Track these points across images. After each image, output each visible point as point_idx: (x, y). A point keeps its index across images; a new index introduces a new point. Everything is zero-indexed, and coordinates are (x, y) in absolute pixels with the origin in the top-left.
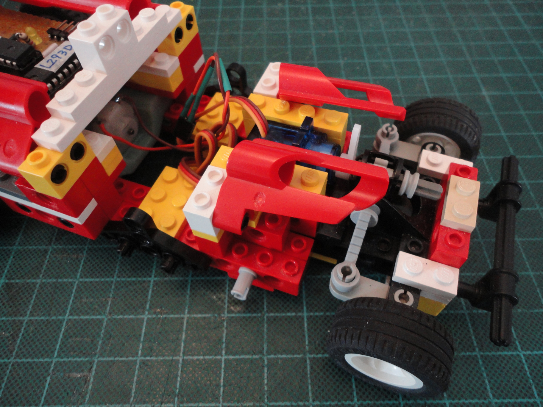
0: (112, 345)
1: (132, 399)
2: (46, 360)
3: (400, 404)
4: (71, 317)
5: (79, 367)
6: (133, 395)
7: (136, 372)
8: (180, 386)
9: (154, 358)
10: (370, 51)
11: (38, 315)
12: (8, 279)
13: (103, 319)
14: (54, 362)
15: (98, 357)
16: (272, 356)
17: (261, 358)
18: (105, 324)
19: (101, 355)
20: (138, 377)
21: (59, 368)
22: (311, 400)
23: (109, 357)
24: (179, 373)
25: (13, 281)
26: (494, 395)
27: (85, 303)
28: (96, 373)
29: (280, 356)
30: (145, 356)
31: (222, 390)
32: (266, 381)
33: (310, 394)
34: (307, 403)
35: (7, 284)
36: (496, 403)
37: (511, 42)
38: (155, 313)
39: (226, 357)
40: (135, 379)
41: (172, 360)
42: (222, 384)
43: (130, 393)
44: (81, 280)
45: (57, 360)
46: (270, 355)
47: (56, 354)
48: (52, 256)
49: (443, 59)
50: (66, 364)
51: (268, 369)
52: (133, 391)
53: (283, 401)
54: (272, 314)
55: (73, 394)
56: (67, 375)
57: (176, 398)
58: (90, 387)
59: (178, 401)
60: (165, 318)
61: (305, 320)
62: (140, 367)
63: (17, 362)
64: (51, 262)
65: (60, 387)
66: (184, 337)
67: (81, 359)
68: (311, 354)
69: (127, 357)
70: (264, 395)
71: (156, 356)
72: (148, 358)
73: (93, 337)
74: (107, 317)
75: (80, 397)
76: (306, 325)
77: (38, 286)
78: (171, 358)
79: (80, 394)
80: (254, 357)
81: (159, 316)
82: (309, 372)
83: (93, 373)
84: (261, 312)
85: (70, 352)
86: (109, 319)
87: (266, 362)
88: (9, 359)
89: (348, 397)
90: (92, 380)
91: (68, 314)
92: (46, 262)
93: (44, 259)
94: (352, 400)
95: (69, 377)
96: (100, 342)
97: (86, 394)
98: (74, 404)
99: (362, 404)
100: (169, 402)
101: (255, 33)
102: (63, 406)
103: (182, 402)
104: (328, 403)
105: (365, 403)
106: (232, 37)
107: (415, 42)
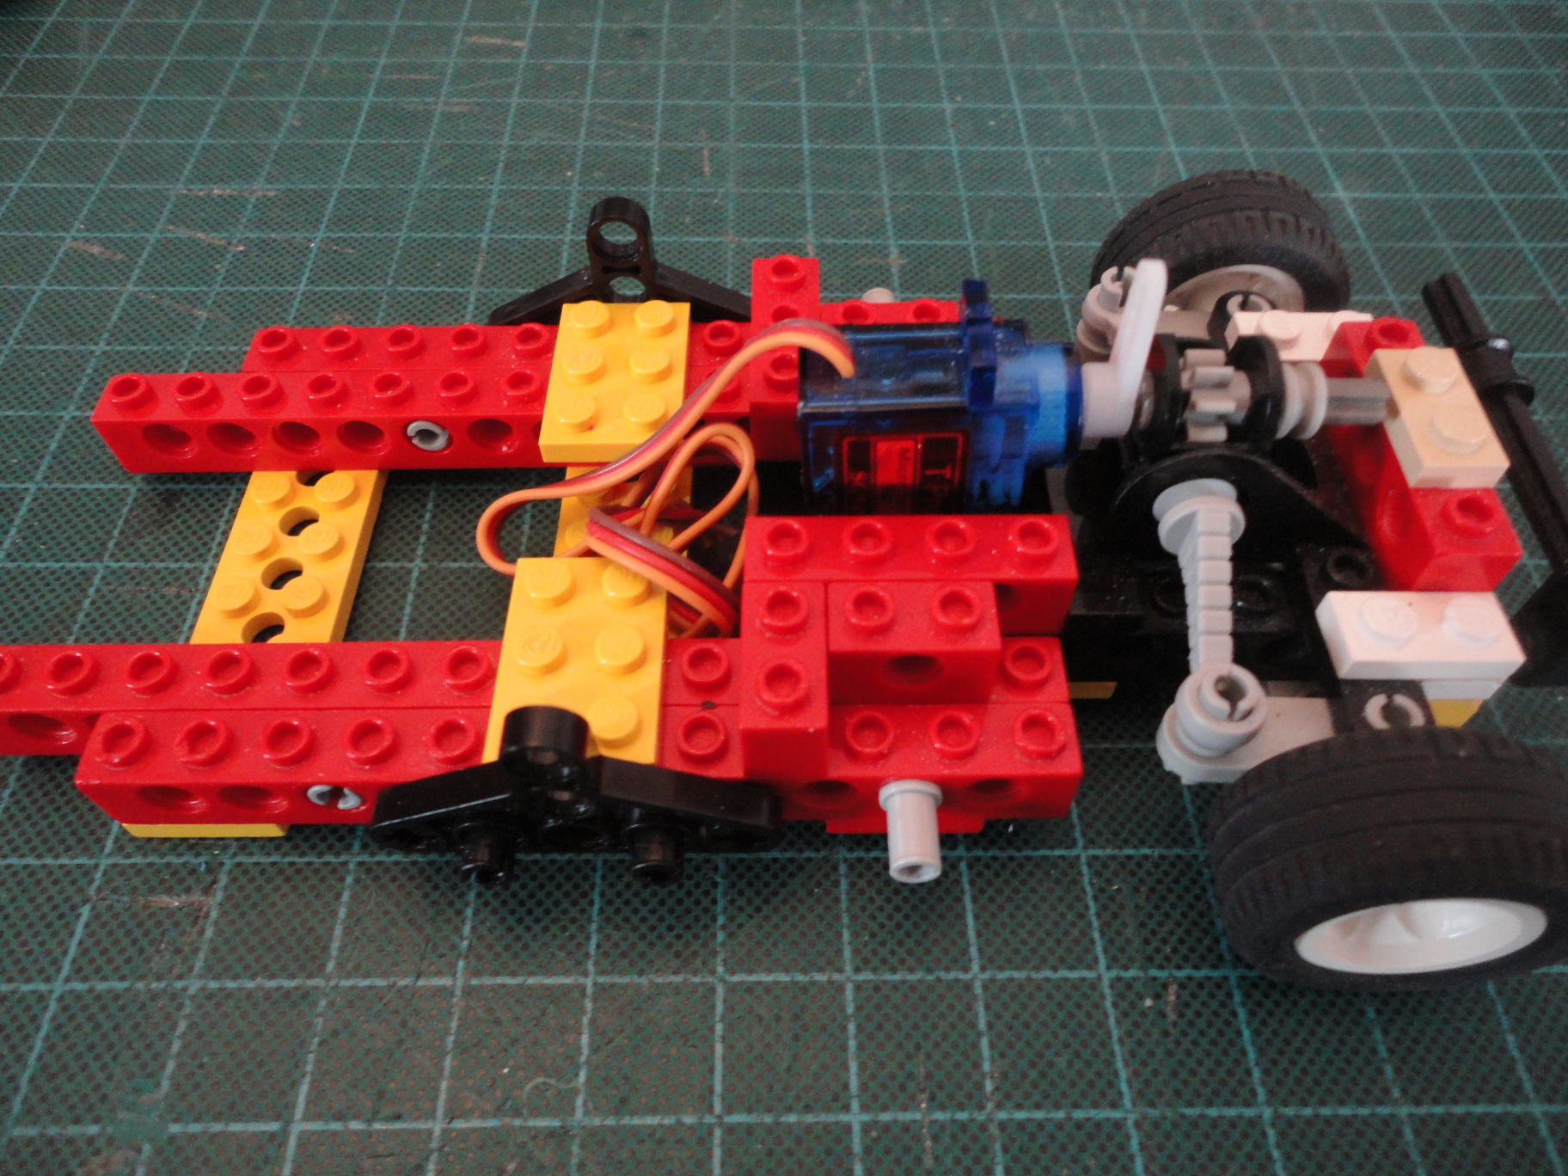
1: (330, 966)
2: (79, 860)
3: (1099, 978)
5: (176, 880)
6: (334, 953)
7: (346, 895)
8: (474, 931)
10: (1027, 83)
14: (102, 868)
15: (235, 855)
16: (741, 855)
17: (707, 860)
20: (351, 909)
21: (118, 882)
22: (848, 968)
23: (268, 851)
28: (228, 896)
30: (372, 853)
31: (593, 941)
32: (721, 919)
33: (847, 953)
34: (836, 977)
37: (1414, 69)
39: (608, 857)
40: (342, 913)
42: (594, 926)
43: (326, 950)
45: (112, 861)
47: (109, 845)
48: (105, 589)
49: (1228, 106)
50: (139, 872)
52: (336, 944)
53: (769, 971)
55: (158, 951)
56: (142, 900)
57: (461, 964)
58: (209, 933)
59: (466, 968)
62: (357, 881)
64: (100, 603)
65: (120, 933)
67: (183, 859)
68: (851, 850)
69: (320, 854)
70: (714, 954)
72: (381, 858)
75: (178, 958)
79: (178, 951)
82: (844, 897)
83: (219, 896)
87: (722, 868)
89: (955, 961)
90: (214, 914)
92: (87, 603)
93: (79, 596)
94: (966, 969)
97: (196, 951)
98: (159, 978)
99: (993, 980)
100: (439, 974)
101: (704, 28)
102: (125, 984)
103: (477, 973)
104: (897, 977)
105: (1002, 976)
106: (641, 36)
107: (1151, 62)
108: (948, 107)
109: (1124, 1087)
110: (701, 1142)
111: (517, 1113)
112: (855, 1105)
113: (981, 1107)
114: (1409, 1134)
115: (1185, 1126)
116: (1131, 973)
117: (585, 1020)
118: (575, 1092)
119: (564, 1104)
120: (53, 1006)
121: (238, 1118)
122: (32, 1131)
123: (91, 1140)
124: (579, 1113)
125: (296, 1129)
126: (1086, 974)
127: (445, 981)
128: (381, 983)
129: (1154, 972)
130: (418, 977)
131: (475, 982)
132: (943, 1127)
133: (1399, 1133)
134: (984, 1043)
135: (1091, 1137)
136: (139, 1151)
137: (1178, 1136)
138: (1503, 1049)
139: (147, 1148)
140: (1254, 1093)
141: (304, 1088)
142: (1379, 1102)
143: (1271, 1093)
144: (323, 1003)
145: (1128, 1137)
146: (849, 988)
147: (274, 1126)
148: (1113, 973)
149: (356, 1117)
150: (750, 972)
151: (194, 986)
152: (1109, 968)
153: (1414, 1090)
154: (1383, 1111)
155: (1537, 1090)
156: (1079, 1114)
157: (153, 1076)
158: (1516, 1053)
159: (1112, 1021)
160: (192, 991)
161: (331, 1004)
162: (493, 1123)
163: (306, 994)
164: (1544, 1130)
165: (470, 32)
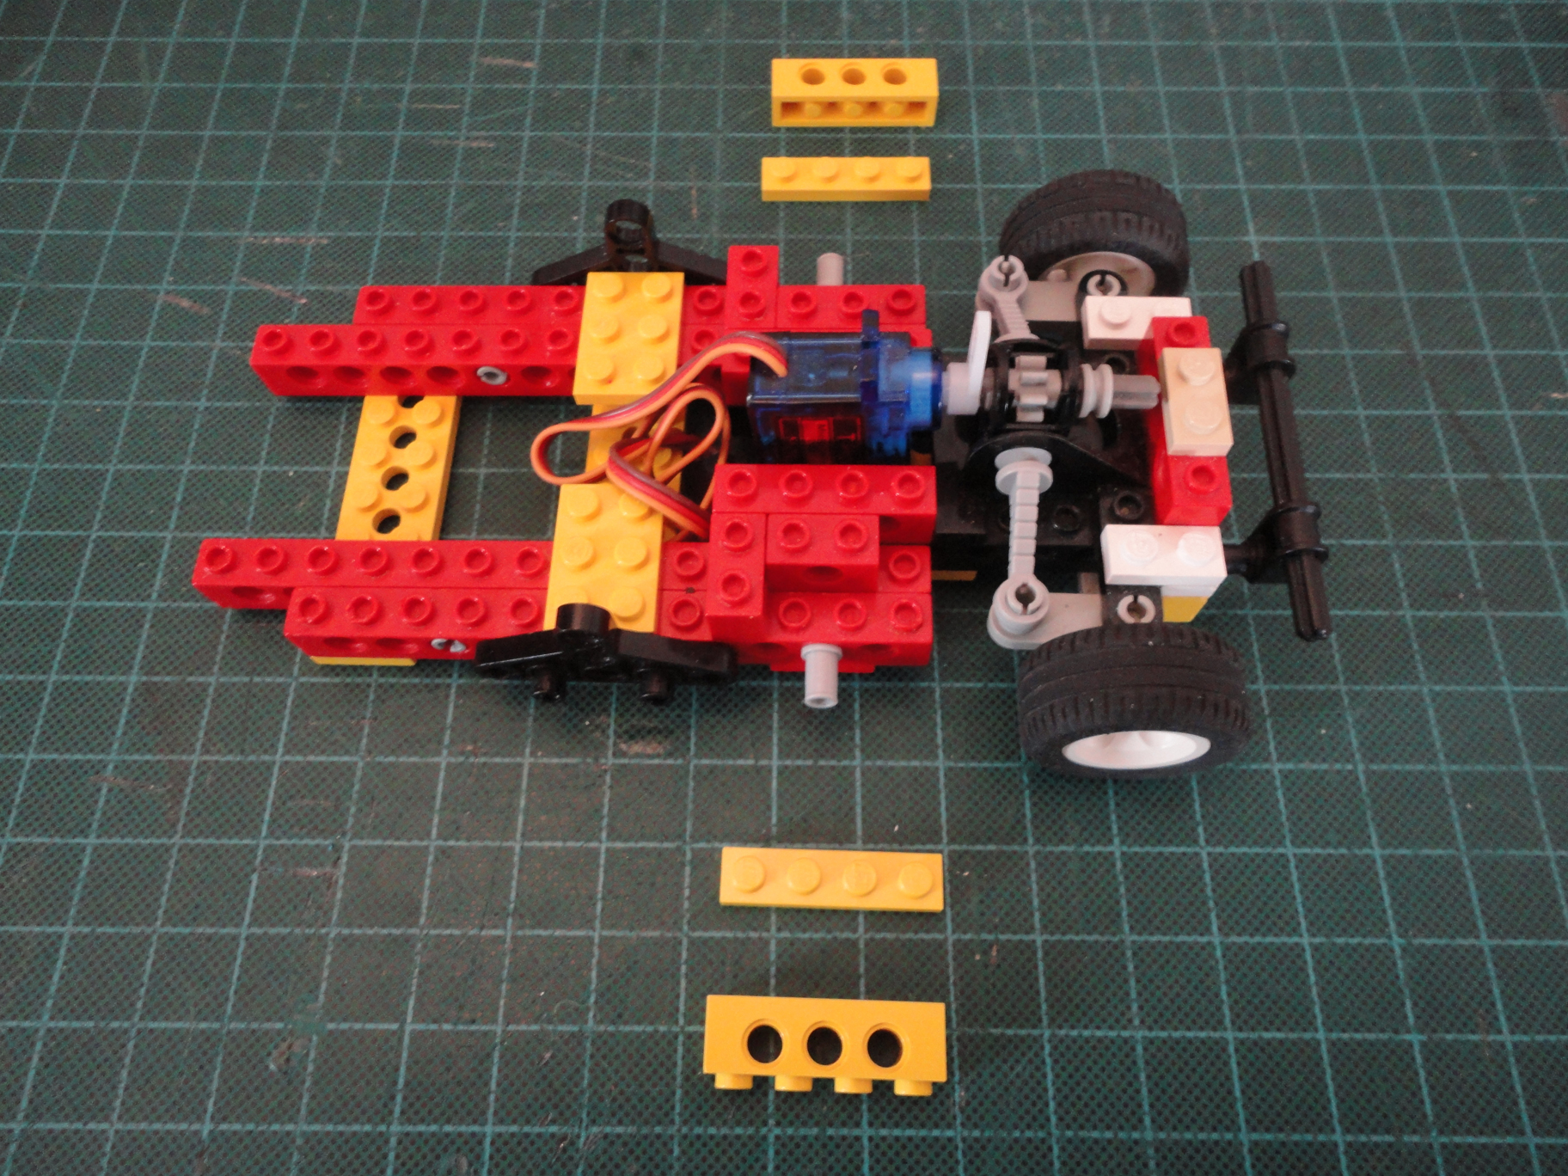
0: (377, 816)
1: (422, 920)
2: (246, 842)
3: (946, 939)
4: (287, 758)
5: (313, 857)
6: (424, 911)
7: (429, 870)
8: (518, 897)
9: (462, 843)
10: (987, 108)
11: (219, 751)
12: (146, 674)
13: (356, 763)
14: (262, 847)
15: (351, 839)
16: (702, 845)
17: (678, 849)
18: (359, 773)
19: (356, 835)
20: (433, 877)
21: (274, 857)
22: (773, 929)
23: (374, 838)
24: (515, 872)
25: (156, 679)
26: (1132, 928)
27: (316, 728)
28: (350, 869)
30: (446, 839)
31: (599, 906)
32: (687, 892)
34: (765, 935)
35: (144, 683)
36: (1134, 942)
37: (1350, 88)
38: (462, 753)
39: (610, 845)
40: (427, 882)
41: (499, 848)
42: (600, 896)
43: (418, 908)
44: (303, 679)
45: (267, 842)
46: (697, 841)
47: (264, 832)
49: (1168, 135)
50: (287, 851)
51: (694, 868)
52: (425, 904)
53: (719, 929)
54: (705, 762)
55: (307, 907)
56: (292, 871)
57: (510, 921)
58: (339, 895)
59: (513, 923)
60: (485, 764)
61: (775, 774)
62: (436, 859)
63: (187, 845)
65: (280, 894)
66: (523, 803)
67: (317, 841)
69: (410, 840)
70: (682, 917)
71: (468, 840)
72: (452, 843)
73: (338, 798)
74: (363, 758)
75: (320, 913)
76: (774, 784)
77: (211, 690)
78: (497, 844)
79: (320, 908)
80: (666, 845)
81: (472, 760)
83: (344, 869)
84: (683, 756)
85: (292, 827)
86: (368, 764)
87: (689, 856)
88: (170, 837)
90: (341, 882)
91: (281, 750)
94: (855, 931)
95: (295, 876)
96: (353, 810)
97: (332, 908)
98: (310, 926)
99: (872, 939)
100: (495, 927)
101: (696, 43)
102: (288, 930)
103: (521, 928)
104: (807, 936)
105: (879, 936)
106: (638, 54)
107: (1104, 81)
110: (670, 1043)
111: (550, 1022)
114: (1139, 1049)
115: (990, 1040)
116: (968, 936)
117: (594, 961)
118: (588, 1009)
119: (581, 1015)
120: (243, 944)
121: (371, 1020)
122: (242, 1026)
123: (279, 1032)
124: (591, 1023)
125: (408, 1028)
127: (499, 932)
128: (457, 932)
129: (985, 936)
130: (482, 928)
131: (520, 933)
133: (1133, 1049)
136: (310, 1040)
137: (985, 1047)
138: (1217, 995)
139: (315, 1038)
140: (1040, 1020)
141: (412, 1003)
142: (1125, 1028)
143: (1052, 1020)
144: (419, 945)
146: (773, 942)
147: (395, 1026)
148: (956, 936)
149: (447, 1021)
150: (706, 929)
151: (334, 932)
152: (954, 932)
153: (1149, 1021)
154: (1125, 1034)
155: (1233, 1023)
157: (314, 991)
159: (951, 969)
160: (332, 935)
161: (425, 946)
162: (535, 1028)
163: (408, 939)
164: (1231, 1049)
165: (484, 51)
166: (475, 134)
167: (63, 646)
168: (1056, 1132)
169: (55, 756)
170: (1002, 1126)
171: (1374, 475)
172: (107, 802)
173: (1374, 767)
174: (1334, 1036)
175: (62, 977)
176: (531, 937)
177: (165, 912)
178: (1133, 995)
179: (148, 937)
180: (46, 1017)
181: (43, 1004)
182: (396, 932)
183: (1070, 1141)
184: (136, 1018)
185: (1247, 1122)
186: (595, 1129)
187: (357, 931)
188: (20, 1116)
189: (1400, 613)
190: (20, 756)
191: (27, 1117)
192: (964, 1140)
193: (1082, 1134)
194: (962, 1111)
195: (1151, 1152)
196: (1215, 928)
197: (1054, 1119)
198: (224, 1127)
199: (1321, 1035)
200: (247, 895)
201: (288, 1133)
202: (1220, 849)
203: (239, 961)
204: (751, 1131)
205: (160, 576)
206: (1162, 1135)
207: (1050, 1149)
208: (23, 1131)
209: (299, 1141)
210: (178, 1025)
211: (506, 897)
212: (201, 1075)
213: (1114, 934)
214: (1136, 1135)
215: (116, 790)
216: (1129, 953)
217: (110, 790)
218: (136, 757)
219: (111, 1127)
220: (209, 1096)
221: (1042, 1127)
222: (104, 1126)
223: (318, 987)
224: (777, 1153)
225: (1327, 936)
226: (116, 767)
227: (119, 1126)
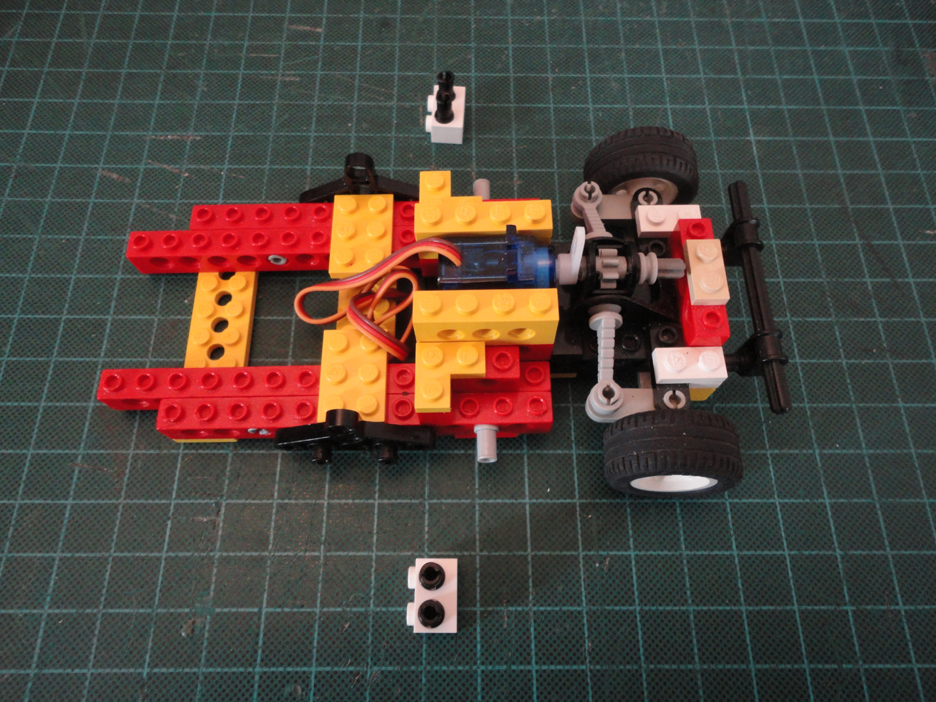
0: (241, 485)
1: (270, 547)
2: (163, 501)
3: (579, 555)
4: (186, 451)
5: (204, 510)
6: (271, 541)
7: (273, 517)
8: (326, 532)
9: (293, 501)
11: (145, 448)
13: (227, 454)
14: (173, 504)
15: (226, 499)
16: (435, 501)
17: (421, 503)
18: (229, 460)
19: (229, 497)
20: (276, 521)
21: (180, 511)
22: (478, 549)
23: (240, 499)
24: (325, 518)
26: (686, 547)
28: (226, 517)
29: (443, 501)
30: (283, 499)
31: (375, 538)
32: (426, 529)
34: (473, 553)
36: (687, 555)
37: (808, 48)
39: (380, 501)
40: (273, 524)
41: (315, 504)
42: (375, 531)
43: (268, 540)
45: (176, 501)
46: (432, 499)
47: (174, 496)
49: (702, 75)
50: (188, 507)
51: (430, 515)
52: (272, 538)
55: (201, 540)
56: (191, 519)
57: (322, 547)
58: (220, 533)
59: (324, 548)
62: (278, 511)
63: (128, 504)
65: (185, 532)
67: (205, 501)
68: (481, 499)
69: (261, 499)
70: (424, 544)
71: (296, 499)
72: (286, 501)
73: (218, 475)
74: (231, 451)
75: (209, 543)
78: (314, 501)
79: (209, 540)
80: (413, 501)
82: (477, 519)
83: (222, 517)
85: (190, 492)
86: (235, 454)
87: (427, 507)
88: (117, 499)
89: (521, 547)
90: (221, 525)
91: (182, 447)
94: (526, 550)
95: (193, 521)
96: (227, 482)
97: (216, 540)
98: (203, 551)
99: (536, 555)
100: (314, 551)
101: (420, 18)
102: (190, 554)
103: (329, 551)
104: (497, 554)
105: (540, 553)
106: (385, 24)
107: (664, 42)
108: (550, 76)
109: (584, 598)
111: (347, 606)
112: (478, 605)
113: (527, 605)
114: (692, 617)
115: (605, 613)
116: (592, 553)
117: (373, 570)
118: (370, 598)
119: (366, 602)
120: (163, 562)
121: (242, 606)
122: (164, 611)
123: (187, 614)
124: (372, 606)
125: (264, 611)
126: (574, 553)
127: (316, 554)
128: (291, 554)
129: (601, 552)
130: (306, 551)
131: (328, 554)
132: (512, 613)
133: (688, 617)
134: (530, 580)
135: (568, 617)
136: (206, 618)
137: (602, 617)
138: (736, 585)
139: (208, 617)
140: (634, 601)
141: (265, 596)
142: (683, 605)
143: (641, 601)
144: (269, 562)
145: (583, 617)
146: (478, 558)
147: (256, 610)
148: (585, 553)
149: (287, 606)
151: (218, 555)
152: (583, 550)
153: (697, 601)
154: (683, 608)
155: (745, 601)
156: (565, 608)
157: (207, 590)
158: (740, 586)
159: (582, 572)
160: (217, 556)
161: (272, 563)
162: (339, 609)
163: (262, 558)
164: (744, 616)
165: (292, 21)
166: (287, 72)
167: (48, 384)
168: (644, 665)
169: (45, 451)
170: (613, 662)
171: (823, 279)
172: (78, 479)
173: (825, 452)
174: (803, 608)
175: (55, 584)
176: (336, 556)
177: (116, 544)
178: (688, 585)
179: (106, 559)
180: (46, 607)
181: (45, 599)
182: (254, 554)
183: (652, 671)
184: (101, 607)
185: (754, 658)
186: (375, 668)
187: (232, 554)
188: (34, 666)
189: (839, 361)
190: (24, 451)
191: (37, 666)
192: (591, 671)
193: (659, 666)
194: (590, 654)
195: (699, 676)
196: (734, 547)
197: (643, 658)
198: (156, 670)
199: (796, 608)
200: (165, 533)
201: (195, 673)
202: (736, 500)
203: (161, 573)
204: (467, 668)
205: (105, 342)
206: (705, 667)
207: (641, 675)
208: (35, 675)
209: (201, 678)
210: (127, 611)
211: (320, 532)
212: (141, 640)
213: (676, 551)
214: (690, 667)
215: (84, 471)
216: (685, 562)
217: (80, 472)
218: (95, 451)
219: (89, 671)
220: (146, 653)
221: (636, 663)
222: (84, 671)
223: (209, 587)
224: (483, 680)
225: (798, 550)
226: (83, 458)
227: (93, 671)
